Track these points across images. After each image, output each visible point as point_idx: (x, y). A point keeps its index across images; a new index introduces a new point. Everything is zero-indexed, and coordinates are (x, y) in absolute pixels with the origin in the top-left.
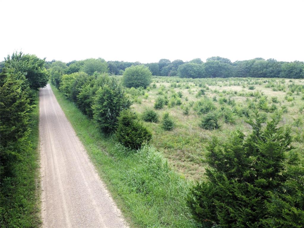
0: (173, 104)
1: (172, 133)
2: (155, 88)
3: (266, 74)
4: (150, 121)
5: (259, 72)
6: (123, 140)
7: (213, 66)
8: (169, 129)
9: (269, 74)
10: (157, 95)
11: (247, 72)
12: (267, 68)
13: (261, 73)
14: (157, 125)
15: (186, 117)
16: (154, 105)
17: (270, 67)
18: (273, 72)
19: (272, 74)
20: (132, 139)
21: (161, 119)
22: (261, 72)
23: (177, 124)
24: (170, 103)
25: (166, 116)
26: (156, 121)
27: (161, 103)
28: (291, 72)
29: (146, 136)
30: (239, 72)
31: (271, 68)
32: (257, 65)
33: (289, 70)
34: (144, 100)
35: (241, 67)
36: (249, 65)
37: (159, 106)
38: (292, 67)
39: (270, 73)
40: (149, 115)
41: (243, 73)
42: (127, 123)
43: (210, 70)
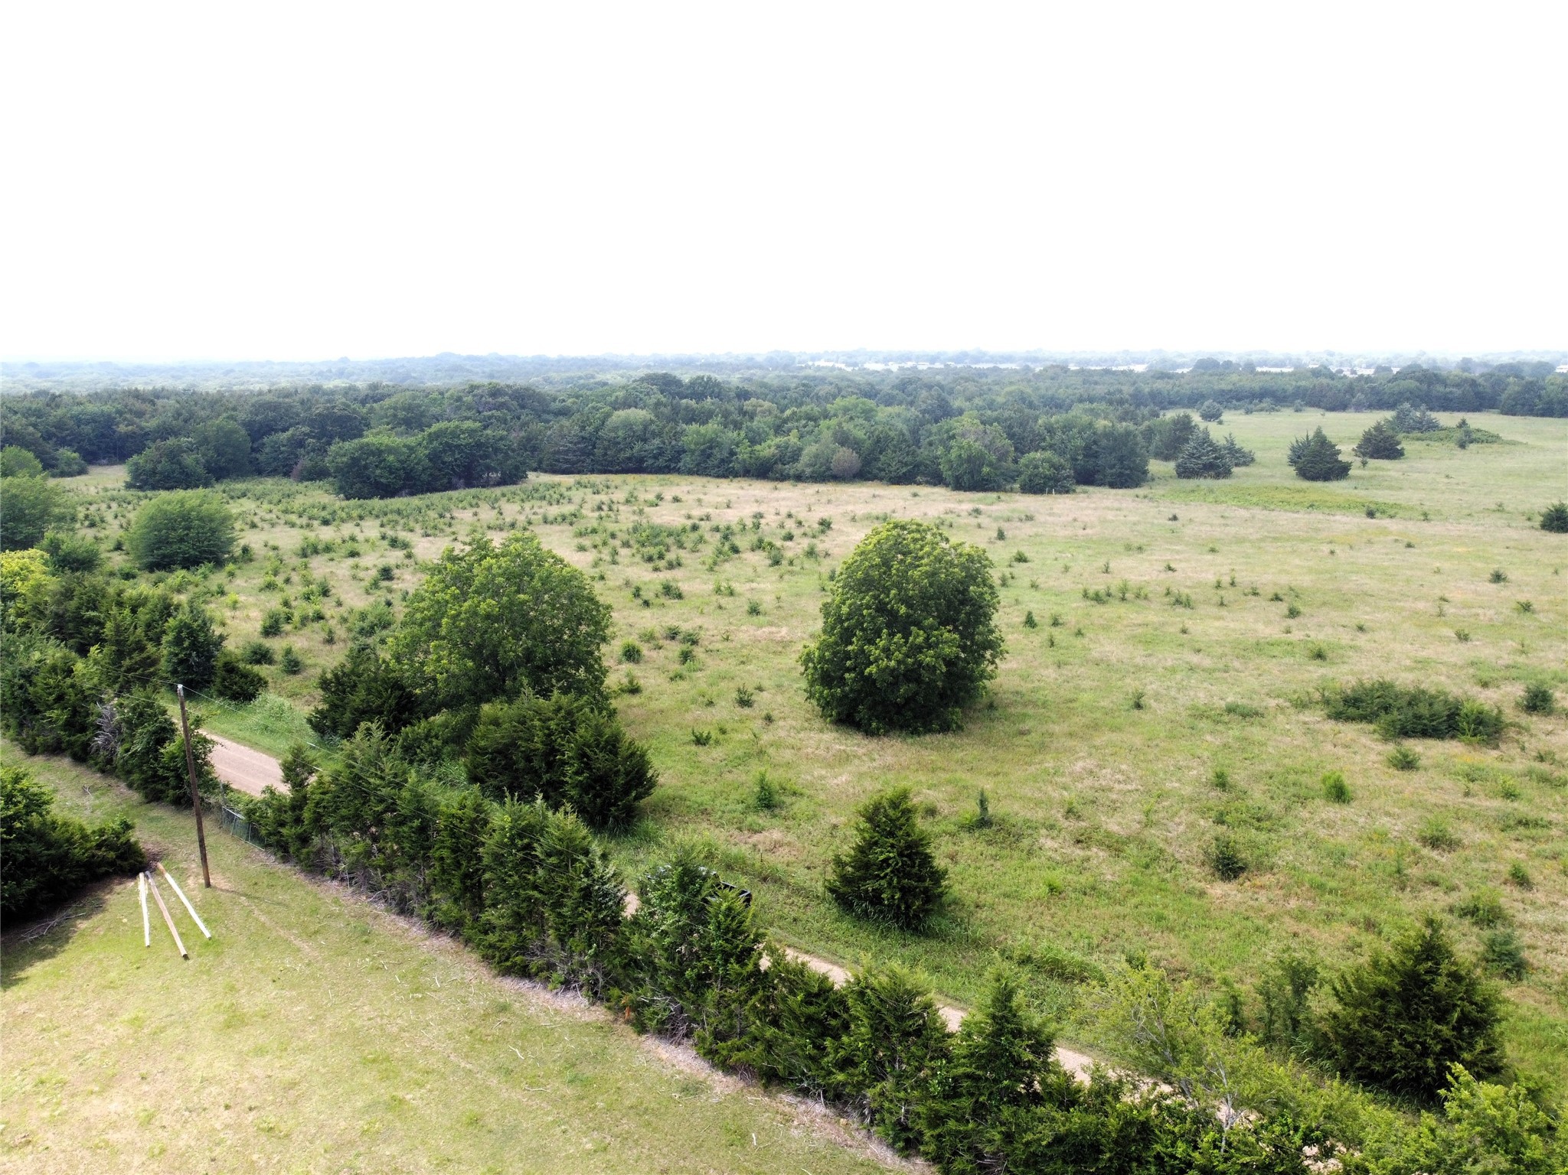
0: (304, 620)
1: (299, 677)
2: (251, 560)
3: (641, 460)
4: (258, 662)
5: (622, 456)
6: (229, 692)
7: (456, 442)
8: (295, 673)
9: (650, 461)
10: (261, 590)
11: (583, 452)
12: (645, 440)
13: (629, 459)
14: (272, 668)
15: (328, 647)
16: (259, 626)
17: (654, 435)
18: (661, 453)
19: (661, 462)
20: (241, 687)
21: (278, 657)
22: (628, 455)
23: (309, 662)
24: (296, 618)
25: (288, 652)
26: (270, 662)
27: (277, 621)
28: (709, 456)
29: (260, 683)
30: (558, 452)
31: (657, 442)
32: (615, 429)
33: (703, 451)
34: (228, 613)
35: (563, 437)
36: (590, 429)
37: (272, 629)
38: (711, 440)
39: (656, 457)
40: (255, 653)
41: (570, 457)
42: (230, 668)
43: (448, 459)
